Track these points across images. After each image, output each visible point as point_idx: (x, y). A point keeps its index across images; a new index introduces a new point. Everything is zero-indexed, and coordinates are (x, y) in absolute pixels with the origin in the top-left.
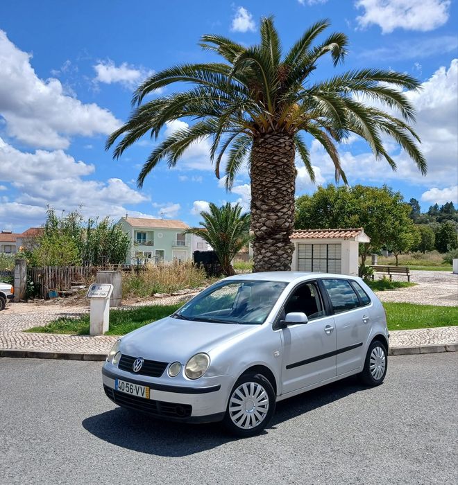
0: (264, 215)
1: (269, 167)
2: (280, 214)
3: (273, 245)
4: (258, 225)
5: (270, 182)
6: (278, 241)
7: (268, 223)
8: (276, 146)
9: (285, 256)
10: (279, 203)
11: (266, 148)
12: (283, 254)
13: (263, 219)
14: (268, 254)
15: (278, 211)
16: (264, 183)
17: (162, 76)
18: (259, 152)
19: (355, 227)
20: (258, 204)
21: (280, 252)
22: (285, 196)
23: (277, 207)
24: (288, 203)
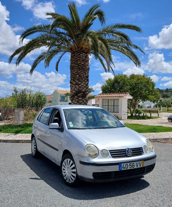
0: (74, 86)
1: (76, 66)
2: (80, 86)
3: (77, 99)
4: (72, 90)
5: (76, 72)
6: (79, 97)
7: (75, 89)
8: (79, 57)
10: (80, 81)
11: (75, 58)
12: (82, 102)
13: (74, 88)
15: (80, 84)
16: (74, 73)
18: (72, 60)
19: (125, 92)
20: (72, 81)
22: (83, 78)
23: (79, 83)
24: (84, 81)
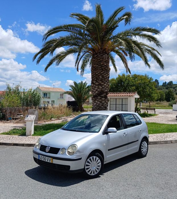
0: (97, 87)
1: (99, 67)
2: (103, 86)
3: (100, 99)
4: (94, 91)
5: (99, 73)
6: (102, 97)
7: (98, 90)
8: (102, 58)
9: (105, 103)
10: (103, 82)
11: (98, 59)
12: (104, 103)
13: (97, 88)
14: (98, 103)
15: (103, 85)
16: (97, 74)
17: (54, 29)
18: (95, 61)
19: (133, 91)
20: (94, 82)
21: (103, 102)
22: (105, 79)
23: (102, 83)
24: (107, 82)
